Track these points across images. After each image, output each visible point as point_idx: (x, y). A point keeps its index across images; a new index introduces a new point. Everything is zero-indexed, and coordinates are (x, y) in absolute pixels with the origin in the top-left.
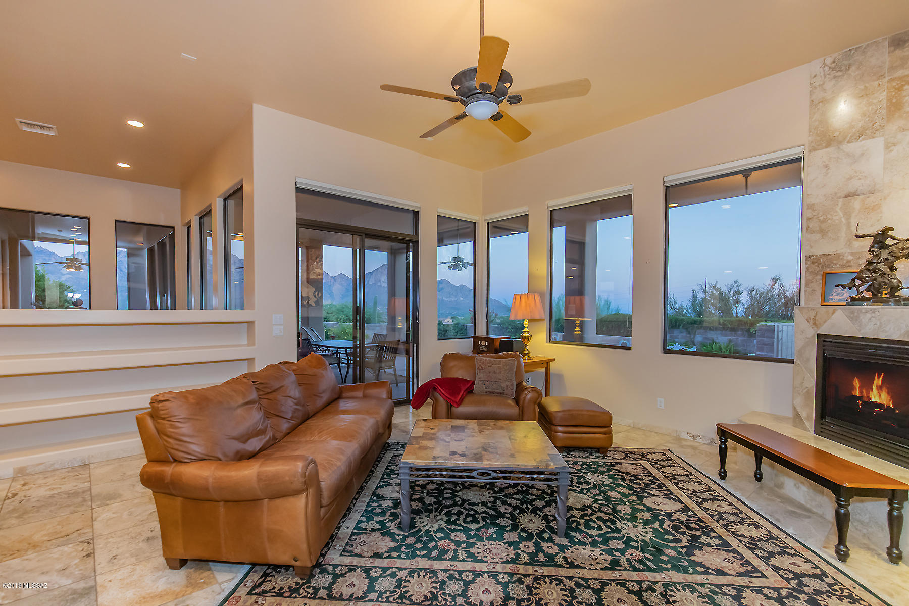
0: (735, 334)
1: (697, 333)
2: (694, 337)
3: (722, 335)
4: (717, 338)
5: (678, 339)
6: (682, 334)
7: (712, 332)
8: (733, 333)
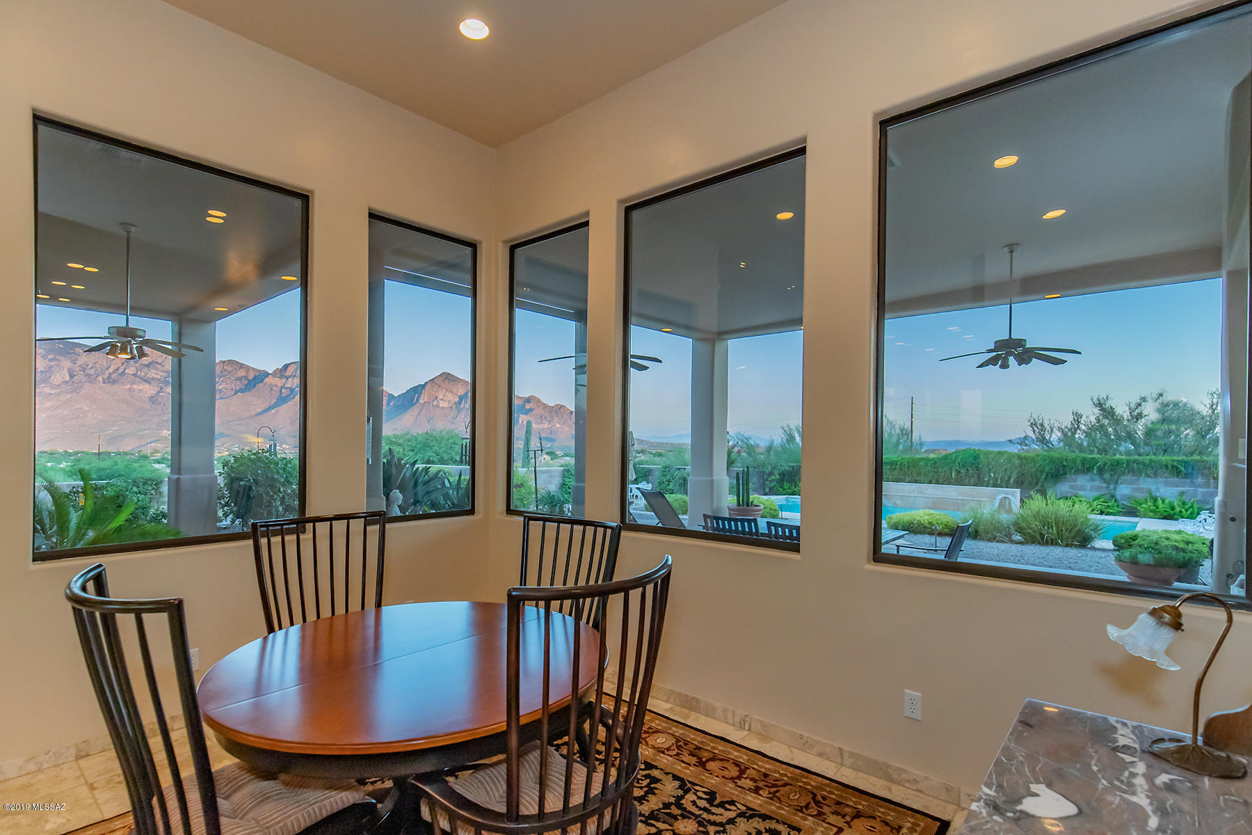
0: (1192, 482)
1: (1119, 482)
2: (1115, 488)
3: (1167, 484)
4: (1158, 489)
5: (1085, 490)
6: (1092, 484)
7: (1149, 480)
8: (1188, 480)
